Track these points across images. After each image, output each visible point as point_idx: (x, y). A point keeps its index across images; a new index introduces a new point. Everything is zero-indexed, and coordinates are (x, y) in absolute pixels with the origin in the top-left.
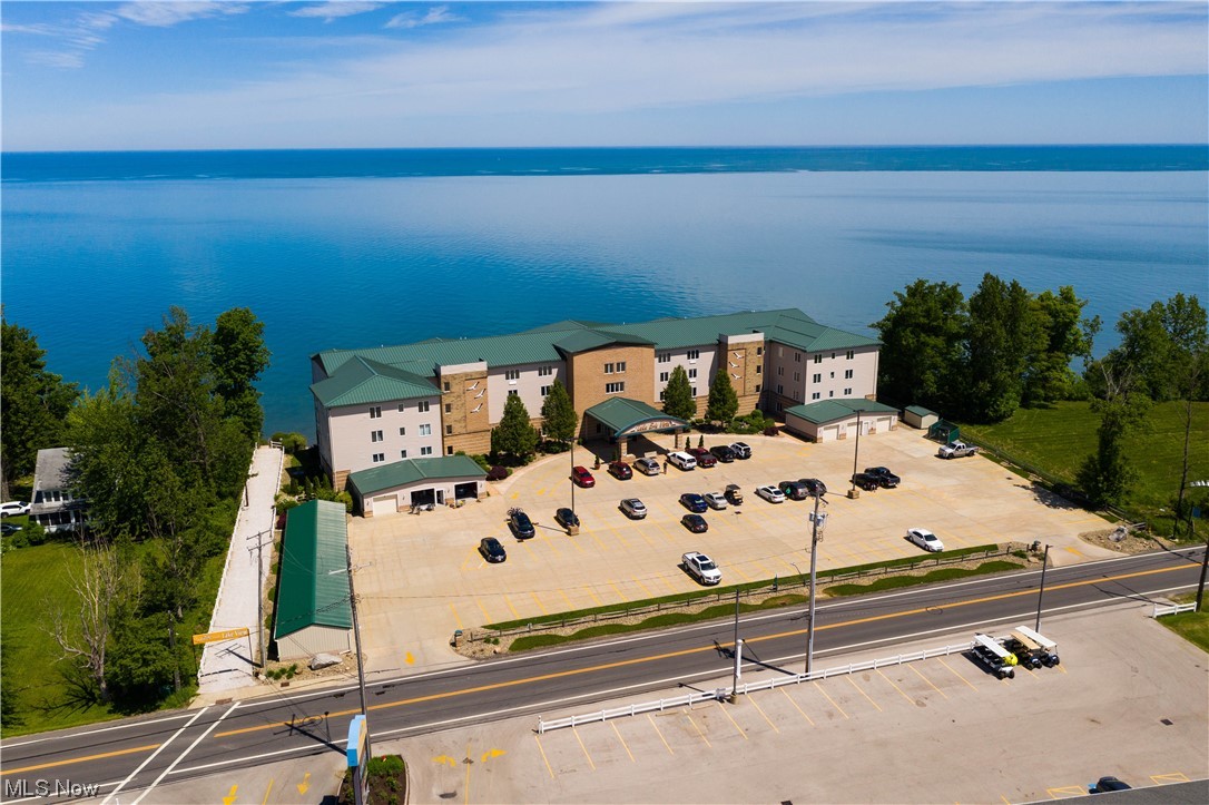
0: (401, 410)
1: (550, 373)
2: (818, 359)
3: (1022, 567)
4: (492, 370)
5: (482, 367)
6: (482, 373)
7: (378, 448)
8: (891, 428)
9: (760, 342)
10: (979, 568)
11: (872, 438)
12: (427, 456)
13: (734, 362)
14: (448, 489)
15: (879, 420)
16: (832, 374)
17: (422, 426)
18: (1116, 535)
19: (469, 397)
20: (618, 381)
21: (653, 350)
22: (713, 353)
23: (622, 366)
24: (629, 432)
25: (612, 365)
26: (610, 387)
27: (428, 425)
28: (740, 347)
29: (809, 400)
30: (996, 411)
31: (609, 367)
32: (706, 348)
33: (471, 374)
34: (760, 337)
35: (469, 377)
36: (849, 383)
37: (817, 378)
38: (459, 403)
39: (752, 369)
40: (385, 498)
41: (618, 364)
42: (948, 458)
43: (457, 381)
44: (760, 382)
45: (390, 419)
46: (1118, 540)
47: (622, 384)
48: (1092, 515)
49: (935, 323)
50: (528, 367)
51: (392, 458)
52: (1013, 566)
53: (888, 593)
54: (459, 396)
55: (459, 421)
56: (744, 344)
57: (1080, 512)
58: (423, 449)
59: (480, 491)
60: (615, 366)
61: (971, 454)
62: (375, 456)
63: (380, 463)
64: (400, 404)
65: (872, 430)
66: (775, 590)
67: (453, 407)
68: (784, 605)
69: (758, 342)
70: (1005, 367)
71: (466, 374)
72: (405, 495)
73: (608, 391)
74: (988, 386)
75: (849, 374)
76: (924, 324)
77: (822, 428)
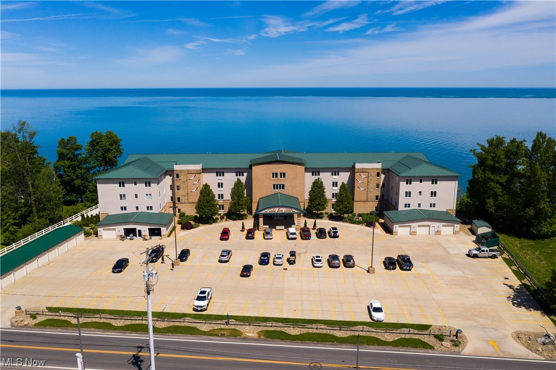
0: (135, 184)
1: (243, 175)
2: (409, 182)
3: (432, 348)
4: (204, 170)
5: (199, 167)
6: (197, 170)
7: (123, 203)
8: (455, 233)
9: (379, 169)
10: (394, 341)
11: (437, 237)
12: (150, 211)
13: (360, 180)
14: (145, 230)
15: (443, 226)
16: (420, 192)
17: (147, 195)
18: (543, 339)
19: (190, 183)
20: (281, 183)
21: (304, 168)
22: (349, 173)
23: (283, 175)
24: (263, 212)
25: (277, 174)
26: (275, 187)
27: (150, 195)
28: (363, 171)
29: (401, 207)
30: (539, 231)
31: (275, 175)
32: (345, 170)
33: (191, 171)
34: (379, 166)
35: (190, 172)
36: (433, 200)
37: (408, 194)
38: (185, 186)
39: (372, 185)
40: (110, 229)
41: (281, 174)
42: (473, 257)
43: (183, 174)
44: (379, 194)
45: (129, 188)
46: (544, 344)
47: (283, 185)
48: (546, 317)
49: (497, 165)
50: (230, 170)
51: (131, 210)
52: (425, 345)
53: (302, 344)
54: (184, 182)
55: (184, 196)
56: (366, 169)
57: (537, 314)
58: (148, 207)
59: (162, 233)
60: (279, 175)
61: (494, 257)
62: (122, 208)
63: (124, 212)
64: (135, 181)
65: (438, 232)
66: (227, 323)
67: (181, 188)
68: (223, 335)
69: (377, 169)
70: (547, 199)
71: (188, 171)
72: (120, 229)
73: (274, 189)
74: (531, 212)
75: (433, 194)
76: (491, 165)
77: (397, 226)
